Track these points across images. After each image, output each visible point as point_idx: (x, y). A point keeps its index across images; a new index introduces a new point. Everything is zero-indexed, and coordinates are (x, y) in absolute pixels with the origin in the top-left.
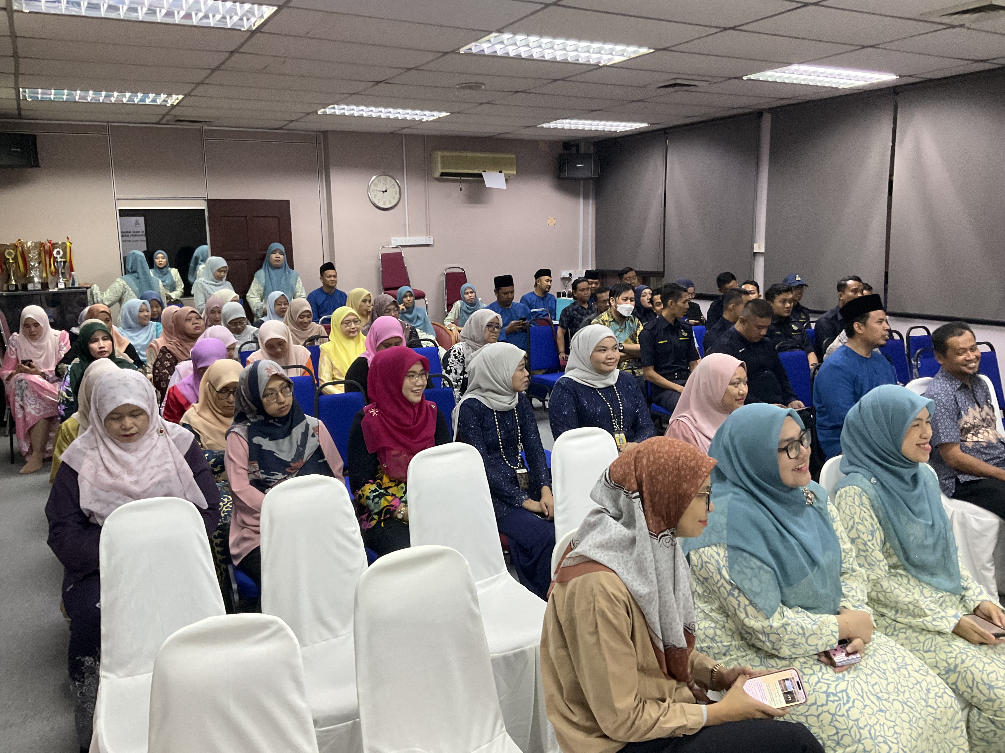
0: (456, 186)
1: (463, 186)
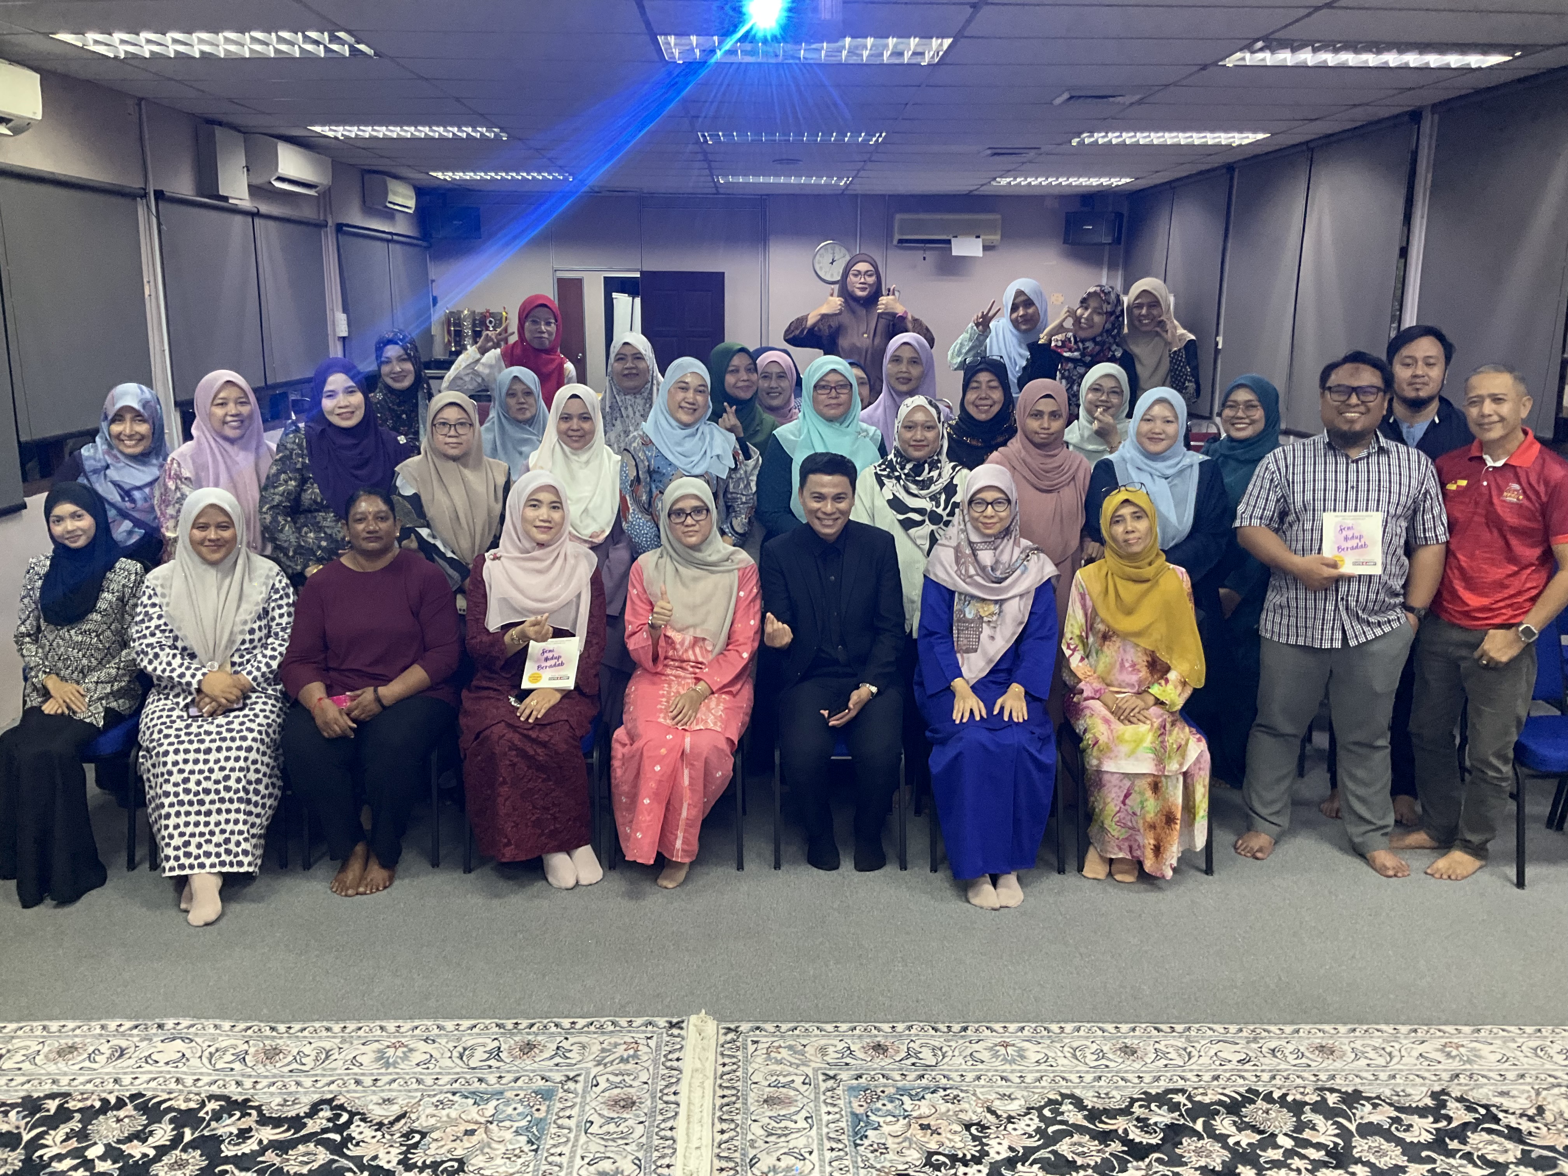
0: (920, 254)
1: (928, 254)
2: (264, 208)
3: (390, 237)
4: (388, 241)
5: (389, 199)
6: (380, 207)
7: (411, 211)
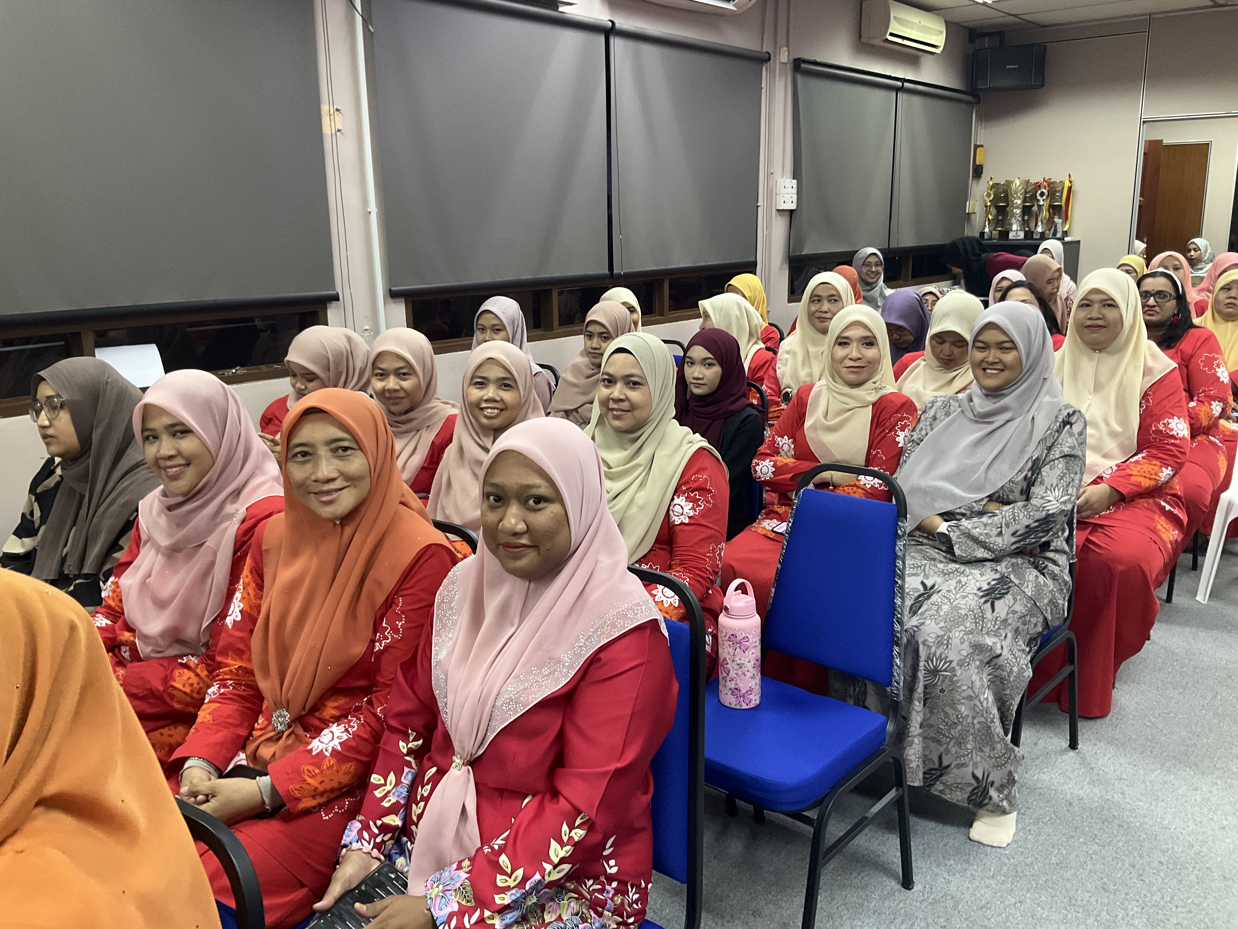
2: (624, 23)
3: (899, 84)
4: (897, 90)
5: (890, 31)
6: (878, 42)
7: (938, 51)
